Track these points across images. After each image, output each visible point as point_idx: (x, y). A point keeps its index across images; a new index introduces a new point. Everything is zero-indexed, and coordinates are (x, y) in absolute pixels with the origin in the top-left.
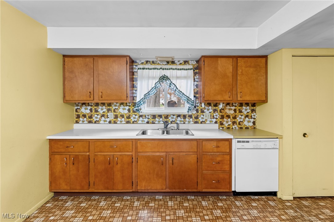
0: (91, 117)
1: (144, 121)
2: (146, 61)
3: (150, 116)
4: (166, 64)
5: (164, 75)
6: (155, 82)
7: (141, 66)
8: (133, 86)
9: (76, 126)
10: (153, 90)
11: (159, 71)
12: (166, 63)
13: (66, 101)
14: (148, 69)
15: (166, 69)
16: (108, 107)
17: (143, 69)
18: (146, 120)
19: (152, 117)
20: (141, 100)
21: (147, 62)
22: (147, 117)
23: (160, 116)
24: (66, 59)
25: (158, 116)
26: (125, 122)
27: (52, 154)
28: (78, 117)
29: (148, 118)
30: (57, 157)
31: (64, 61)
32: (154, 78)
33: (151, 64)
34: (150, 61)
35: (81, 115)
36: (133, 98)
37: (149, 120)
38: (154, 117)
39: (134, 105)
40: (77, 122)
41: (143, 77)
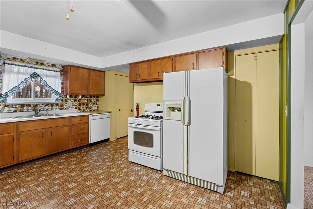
1: (11, 110)
2: (13, 58)
3: (18, 105)
4: (35, 64)
5: (35, 73)
6: (24, 77)
10: (22, 83)
11: (29, 69)
14: (18, 65)
15: (36, 68)
17: (12, 64)
18: (13, 109)
19: (20, 106)
20: (8, 91)
21: (14, 58)
22: (14, 106)
23: (29, 105)
25: (27, 106)
29: (15, 108)
32: (23, 74)
33: (20, 62)
34: (17, 59)
38: (22, 106)
41: (10, 72)
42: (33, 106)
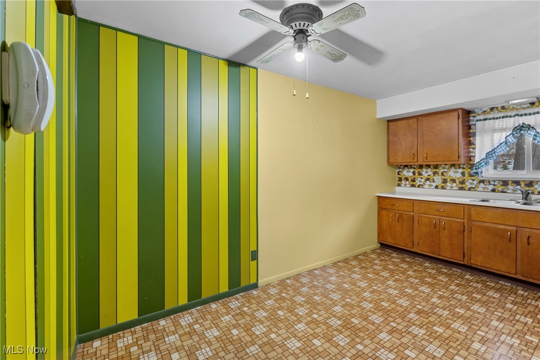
0: (413, 180)
1: (487, 189)
2: (490, 108)
3: (497, 181)
4: (528, 107)
5: (523, 123)
6: (504, 135)
7: (482, 117)
8: (470, 144)
9: (398, 189)
10: (501, 146)
11: (513, 119)
12: (529, 105)
13: (389, 163)
14: (494, 118)
15: (526, 115)
16: (435, 170)
17: (485, 119)
18: (491, 187)
19: (502, 183)
20: (481, 160)
21: (492, 109)
22: (492, 183)
23: (517, 183)
24: (390, 124)
25: (512, 183)
26: (457, 188)
27: (380, 209)
28: (400, 180)
29: (494, 185)
30: (384, 212)
31: (388, 126)
32: (503, 130)
33: (500, 112)
34: (497, 108)
35: (403, 178)
36: (470, 158)
37: (495, 187)
38: (505, 183)
39: (472, 166)
40: (399, 185)
41: (484, 131)
42: (525, 184)
